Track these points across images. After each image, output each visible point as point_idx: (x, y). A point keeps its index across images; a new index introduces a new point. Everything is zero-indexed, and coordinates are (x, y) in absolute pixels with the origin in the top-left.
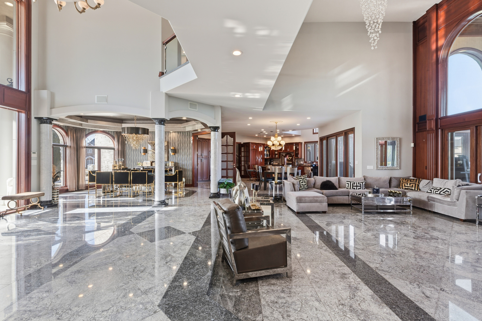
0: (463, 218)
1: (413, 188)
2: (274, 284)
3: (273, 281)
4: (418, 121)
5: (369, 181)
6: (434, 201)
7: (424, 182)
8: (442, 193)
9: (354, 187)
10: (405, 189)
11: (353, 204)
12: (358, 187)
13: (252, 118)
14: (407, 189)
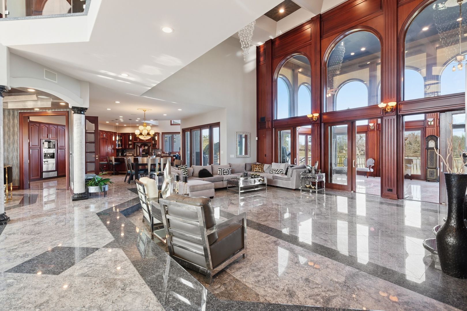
0: (294, 188)
1: (260, 171)
2: (240, 268)
3: (237, 266)
4: (260, 121)
5: (233, 167)
6: (277, 179)
7: (266, 166)
8: (279, 173)
9: (224, 173)
10: (255, 172)
11: (229, 187)
12: (227, 173)
13: (119, 102)
14: (257, 172)
